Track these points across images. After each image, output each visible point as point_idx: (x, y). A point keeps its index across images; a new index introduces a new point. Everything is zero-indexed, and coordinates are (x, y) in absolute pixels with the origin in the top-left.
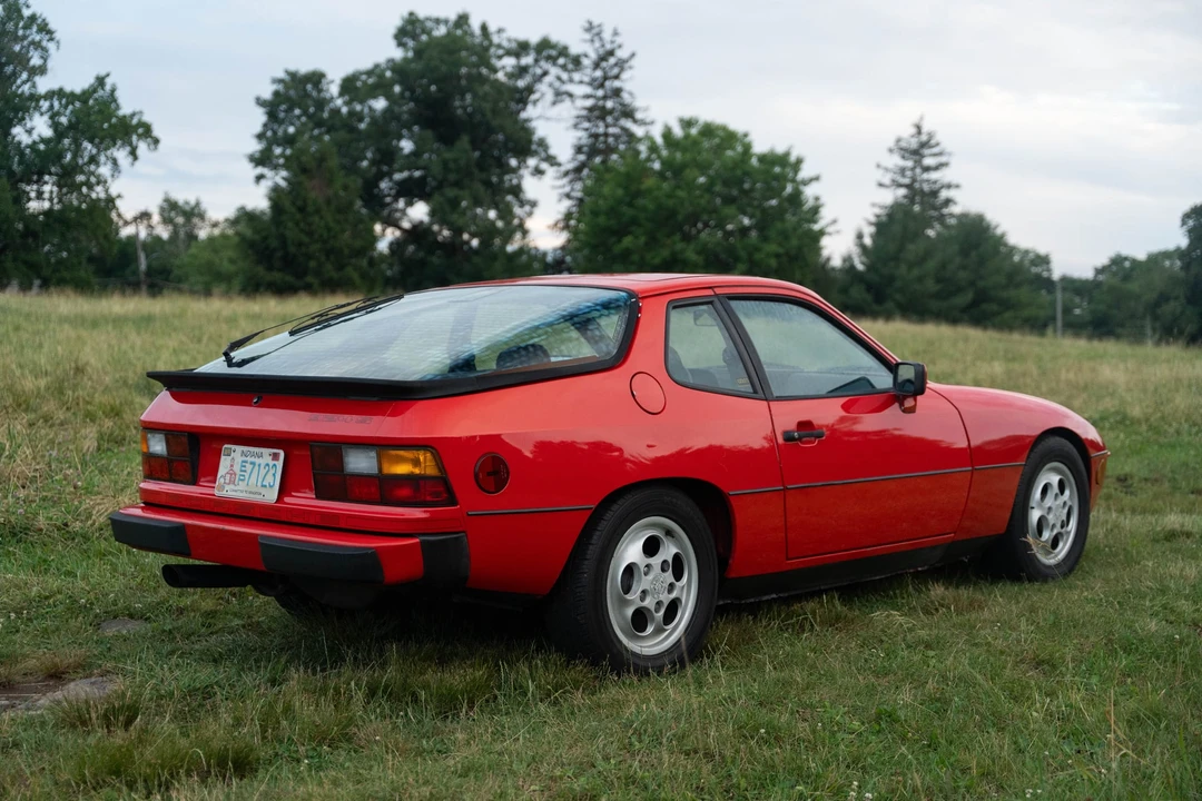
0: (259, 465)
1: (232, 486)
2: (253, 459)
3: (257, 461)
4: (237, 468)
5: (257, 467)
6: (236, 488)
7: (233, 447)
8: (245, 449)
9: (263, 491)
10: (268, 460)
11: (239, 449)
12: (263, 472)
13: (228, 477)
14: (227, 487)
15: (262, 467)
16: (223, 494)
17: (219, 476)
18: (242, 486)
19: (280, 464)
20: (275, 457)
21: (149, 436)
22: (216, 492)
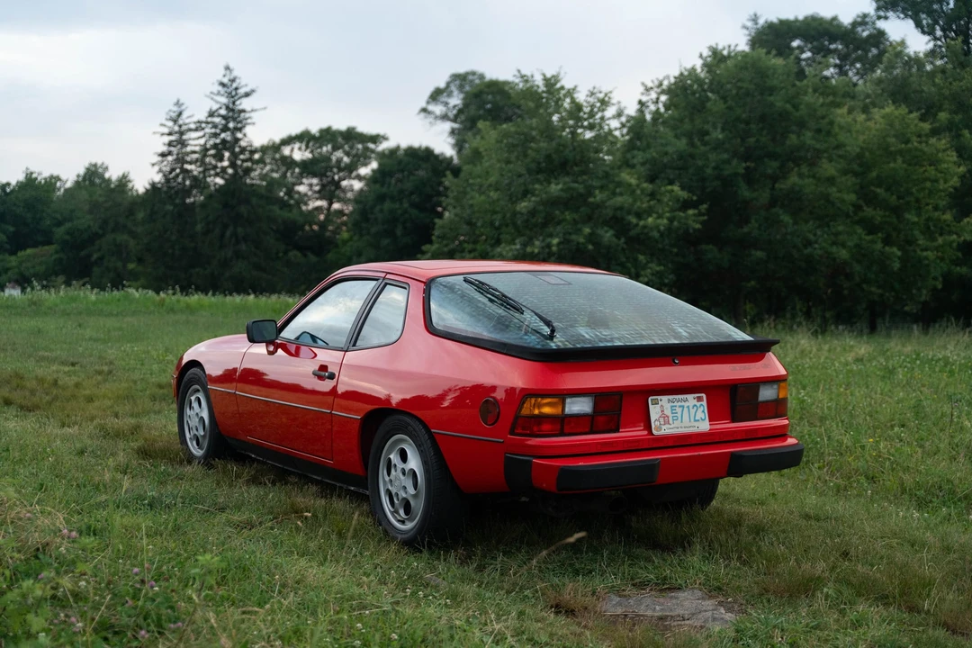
0: (688, 407)
1: (667, 426)
2: (680, 404)
3: (686, 404)
4: (668, 412)
5: (686, 409)
6: (672, 426)
7: (659, 397)
8: (671, 397)
9: (696, 424)
10: (695, 402)
11: (664, 400)
12: (693, 411)
13: (662, 420)
14: (664, 427)
15: (691, 407)
16: (662, 432)
17: (652, 421)
18: (677, 423)
19: (705, 403)
20: (699, 399)
21: (568, 400)
22: (654, 432)
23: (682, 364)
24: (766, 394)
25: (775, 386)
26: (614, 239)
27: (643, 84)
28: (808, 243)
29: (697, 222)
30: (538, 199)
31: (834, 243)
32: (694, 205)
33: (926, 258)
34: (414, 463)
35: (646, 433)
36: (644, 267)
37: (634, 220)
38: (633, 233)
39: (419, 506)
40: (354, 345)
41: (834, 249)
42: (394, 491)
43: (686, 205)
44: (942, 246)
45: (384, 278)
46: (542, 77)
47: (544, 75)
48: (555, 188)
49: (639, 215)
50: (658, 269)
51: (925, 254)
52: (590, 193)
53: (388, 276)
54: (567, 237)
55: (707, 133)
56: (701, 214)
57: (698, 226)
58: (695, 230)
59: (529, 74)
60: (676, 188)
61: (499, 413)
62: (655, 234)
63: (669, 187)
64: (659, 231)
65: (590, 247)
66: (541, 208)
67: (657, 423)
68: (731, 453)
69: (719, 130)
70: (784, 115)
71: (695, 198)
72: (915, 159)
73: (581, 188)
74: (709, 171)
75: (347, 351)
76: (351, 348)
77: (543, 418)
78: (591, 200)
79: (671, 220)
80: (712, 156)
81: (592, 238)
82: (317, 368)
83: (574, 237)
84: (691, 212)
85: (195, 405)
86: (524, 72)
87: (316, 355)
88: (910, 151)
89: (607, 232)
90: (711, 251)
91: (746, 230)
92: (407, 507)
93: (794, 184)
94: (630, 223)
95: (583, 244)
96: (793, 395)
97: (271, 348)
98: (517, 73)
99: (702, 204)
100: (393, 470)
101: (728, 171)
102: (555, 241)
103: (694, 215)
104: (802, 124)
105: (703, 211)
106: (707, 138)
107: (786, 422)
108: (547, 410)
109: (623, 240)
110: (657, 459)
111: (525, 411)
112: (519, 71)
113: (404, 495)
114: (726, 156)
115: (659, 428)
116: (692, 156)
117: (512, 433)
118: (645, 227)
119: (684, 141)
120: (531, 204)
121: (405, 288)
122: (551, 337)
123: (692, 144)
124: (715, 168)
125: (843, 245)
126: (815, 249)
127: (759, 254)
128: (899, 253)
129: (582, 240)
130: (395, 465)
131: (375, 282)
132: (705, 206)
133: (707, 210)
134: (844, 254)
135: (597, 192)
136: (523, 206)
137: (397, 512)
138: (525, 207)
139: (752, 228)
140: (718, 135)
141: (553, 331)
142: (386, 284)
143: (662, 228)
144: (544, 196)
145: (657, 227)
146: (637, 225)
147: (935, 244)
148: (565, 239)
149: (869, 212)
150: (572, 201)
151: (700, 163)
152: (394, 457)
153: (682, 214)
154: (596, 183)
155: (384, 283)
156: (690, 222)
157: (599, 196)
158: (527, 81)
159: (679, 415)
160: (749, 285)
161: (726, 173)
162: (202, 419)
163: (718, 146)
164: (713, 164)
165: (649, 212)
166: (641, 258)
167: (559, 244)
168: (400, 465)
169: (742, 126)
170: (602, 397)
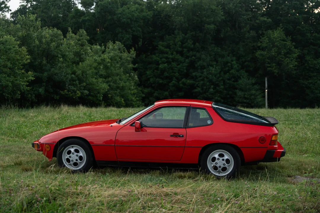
34: (227, 157)
39: (231, 168)
42: (218, 166)
53: (192, 106)
61: (266, 140)
76: (187, 127)
82: (172, 134)
85: (73, 152)
92: (224, 169)
100: (217, 160)
113: (224, 166)
117: (270, 145)
121: (204, 109)
130: (218, 158)
137: (219, 171)
152: (216, 156)
155: (191, 108)
168: (221, 158)
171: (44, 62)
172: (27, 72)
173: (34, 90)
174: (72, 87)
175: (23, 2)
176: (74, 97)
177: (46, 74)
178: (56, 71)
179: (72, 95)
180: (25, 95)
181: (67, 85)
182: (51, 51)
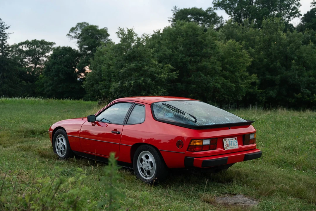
2: (231, 141)
3: (232, 141)
4: (228, 143)
5: (232, 142)
6: (229, 147)
7: (226, 139)
8: (229, 139)
9: (235, 146)
10: (234, 140)
11: (227, 139)
12: (234, 143)
13: (227, 145)
14: (227, 148)
17: (225, 146)
18: (231, 146)
19: (237, 140)
20: (236, 139)
21: (204, 141)
22: (225, 149)
23: (231, 129)
24: (252, 137)
25: (254, 135)
26: (151, 82)
27: (154, 31)
28: (208, 82)
29: (176, 76)
30: (127, 68)
31: (216, 83)
32: (175, 71)
33: (242, 87)
34: (151, 159)
35: (222, 149)
36: (160, 90)
37: (157, 75)
38: (156, 79)
39: (153, 173)
40: (126, 123)
41: (216, 84)
42: (144, 168)
43: (172, 71)
44: (246, 83)
45: (135, 103)
46: (127, 29)
47: (128, 29)
48: (132, 65)
49: (158, 74)
50: (164, 91)
51: (242, 85)
52: (143, 66)
53: (136, 102)
54: (136, 81)
55: (178, 48)
56: (177, 73)
57: (176, 77)
58: (175, 78)
59: (123, 28)
60: (169, 65)
61: (183, 145)
62: (164, 80)
63: (167, 65)
64: (165, 79)
65: (144, 84)
66: (128, 71)
67: (226, 146)
68: (245, 155)
69: (181, 47)
70: (201, 42)
71: (175, 68)
72: (238, 57)
73: (140, 65)
74: (179, 60)
75: (124, 125)
76: (125, 124)
77: (197, 146)
78: (144, 69)
79: (168, 75)
80: (180, 55)
81: (144, 81)
82: (113, 130)
83: (138, 81)
84: (174, 73)
85: (60, 140)
86: (121, 28)
87: (107, 126)
88: (236, 54)
89: (148, 79)
90: (179, 85)
91: (190, 78)
92: (149, 172)
93: (205, 64)
94: (155, 76)
95: (141, 83)
96: (257, 137)
97: (94, 124)
98: (119, 28)
99: (177, 70)
100: (143, 162)
101: (185, 60)
102: (133, 82)
103: (175, 74)
104: (206, 45)
105: (178, 72)
106: (178, 49)
107: (255, 145)
108: (197, 144)
109: (154, 82)
110: (227, 157)
111: (192, 144)
112: (119, 27)
113: (148, 169)
114: (184, 55)
115: (226, 148)
116: (173, 55)
117: (187, 150)
118: (160, 77)
119: (171, 50)
120: (125, 70)
121: (143, 106)
122: (195, 122)
123: (173, 51)
124: (181, 59)
125: (218, 83)
126: (211, 84)
127: (194, 86)
128: (235, 86)
129: (141, 82)
130: (144, 160)
131: (132, 104)
132: (178, 71)
133: (179, 72)
134: (219, 86)
135: (145, 66)
136: (122, 71)
137: (145, 174)
138: (123, 71)
139: (192, 78)
140: (181, 48)
141: (196, 120)
142: (136, 105)
143: (166, 78)
144: (129, 68)
145: (164, 78)
146: (158, 77)
147: (244, 82)
148: (135, 81)
149: (225, 72)
150: (137, 69)
151: (176, 57)
152: (143, 157)
153: (171, 73)
154: (145, 64)
155: (134, 104)
156: (174, 76)
157: (146, 68)
158: (122, 31)
159: (231, 144)
160: (191, 96)
161: (184, 61)
162: (64, 145)
163: (182, 52)
164: (180, 58)
165: (161, 73)
166: (159, 87)
167: (134, 83)
168: (146, 160)
169: (189, 46)
170: (212, 139)
171: (278, 64)
172: (250, 75)
173: (267, 92)
174: (306, 91)
175: (313, 6)
176: (312, 101)
177: (279, 77)
178: (290, 74)
179: (309, 99)
180: (257, 98)
181: (302, 88)
182: (287, 53)
